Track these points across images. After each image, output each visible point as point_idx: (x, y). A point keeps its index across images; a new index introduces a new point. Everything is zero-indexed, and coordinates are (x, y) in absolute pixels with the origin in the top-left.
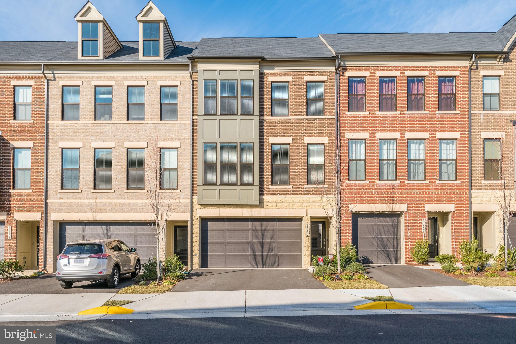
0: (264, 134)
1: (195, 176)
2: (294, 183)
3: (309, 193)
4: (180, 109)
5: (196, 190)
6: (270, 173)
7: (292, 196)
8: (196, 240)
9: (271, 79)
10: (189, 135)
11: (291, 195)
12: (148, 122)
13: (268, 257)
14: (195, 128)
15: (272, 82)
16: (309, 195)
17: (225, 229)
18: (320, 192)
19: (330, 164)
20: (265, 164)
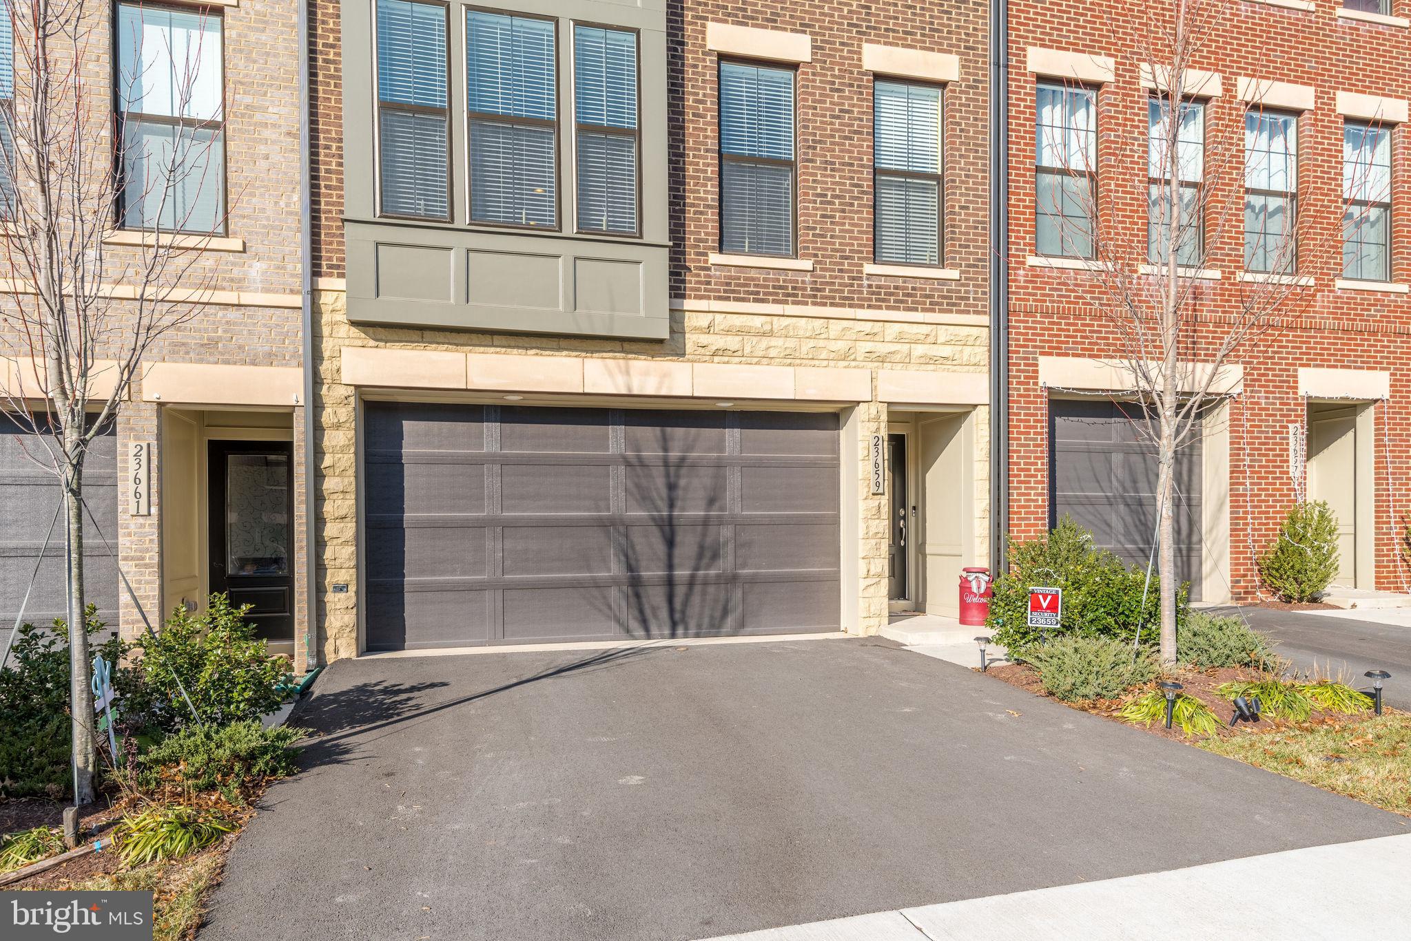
1: (327, 171)
2: (819, 249)
3: (883, 300)
5: (335, 246)
6: (713, 193)
7: (812, 308)
8: (341, 513)
11: (808, 302)
13: (698, 589)
16: (880, 308)
17: (491, 459)
18: (927, 296)
19: (967, 176)
20: (690, 149)
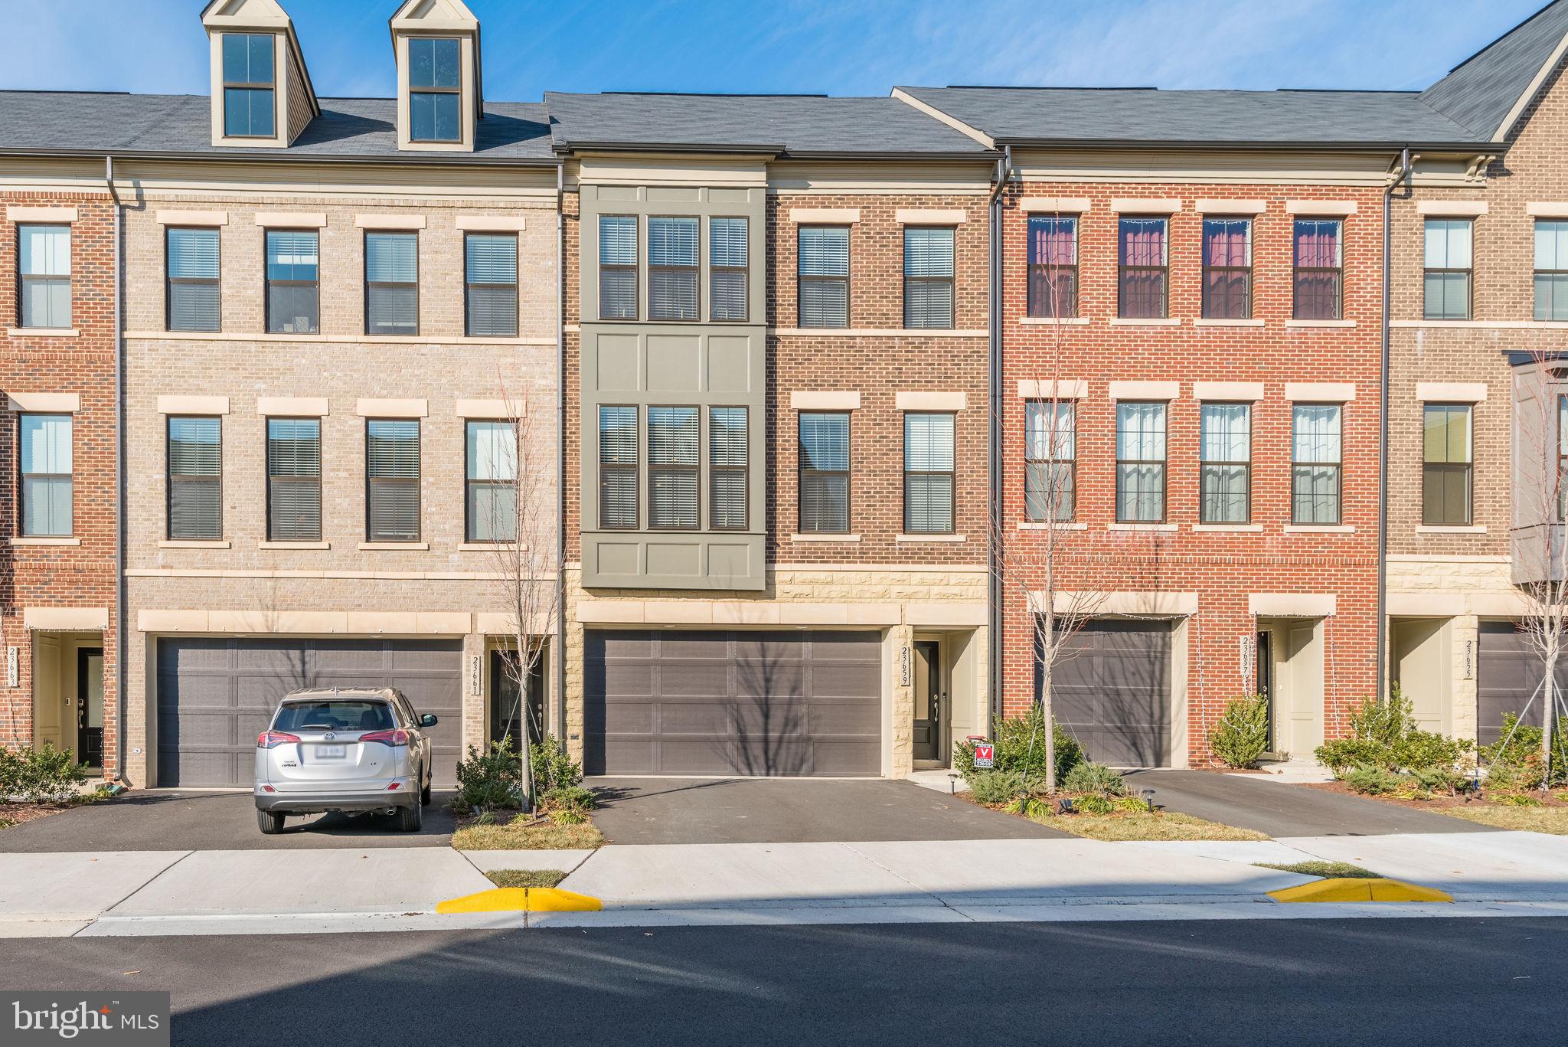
0: (776, 380)
2: (865, 527)
3: (910, 558)
4: (525, 301)
5: (573, 546)
6: (794, 496)
7: (859, 566)
8: (576, 694)
9: (797, 215)
10: (555, 381)
11: (856, 562)
12: (431, 339)
13: (784, 745)
14: (570, 361)
15: (801, 225)
16: (908, 563)
17: (655, 663)
18: (942, 554)
19: (971, 472)
20: (780, 471)
